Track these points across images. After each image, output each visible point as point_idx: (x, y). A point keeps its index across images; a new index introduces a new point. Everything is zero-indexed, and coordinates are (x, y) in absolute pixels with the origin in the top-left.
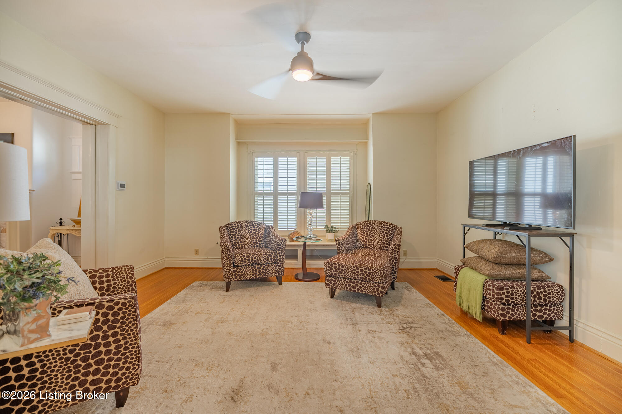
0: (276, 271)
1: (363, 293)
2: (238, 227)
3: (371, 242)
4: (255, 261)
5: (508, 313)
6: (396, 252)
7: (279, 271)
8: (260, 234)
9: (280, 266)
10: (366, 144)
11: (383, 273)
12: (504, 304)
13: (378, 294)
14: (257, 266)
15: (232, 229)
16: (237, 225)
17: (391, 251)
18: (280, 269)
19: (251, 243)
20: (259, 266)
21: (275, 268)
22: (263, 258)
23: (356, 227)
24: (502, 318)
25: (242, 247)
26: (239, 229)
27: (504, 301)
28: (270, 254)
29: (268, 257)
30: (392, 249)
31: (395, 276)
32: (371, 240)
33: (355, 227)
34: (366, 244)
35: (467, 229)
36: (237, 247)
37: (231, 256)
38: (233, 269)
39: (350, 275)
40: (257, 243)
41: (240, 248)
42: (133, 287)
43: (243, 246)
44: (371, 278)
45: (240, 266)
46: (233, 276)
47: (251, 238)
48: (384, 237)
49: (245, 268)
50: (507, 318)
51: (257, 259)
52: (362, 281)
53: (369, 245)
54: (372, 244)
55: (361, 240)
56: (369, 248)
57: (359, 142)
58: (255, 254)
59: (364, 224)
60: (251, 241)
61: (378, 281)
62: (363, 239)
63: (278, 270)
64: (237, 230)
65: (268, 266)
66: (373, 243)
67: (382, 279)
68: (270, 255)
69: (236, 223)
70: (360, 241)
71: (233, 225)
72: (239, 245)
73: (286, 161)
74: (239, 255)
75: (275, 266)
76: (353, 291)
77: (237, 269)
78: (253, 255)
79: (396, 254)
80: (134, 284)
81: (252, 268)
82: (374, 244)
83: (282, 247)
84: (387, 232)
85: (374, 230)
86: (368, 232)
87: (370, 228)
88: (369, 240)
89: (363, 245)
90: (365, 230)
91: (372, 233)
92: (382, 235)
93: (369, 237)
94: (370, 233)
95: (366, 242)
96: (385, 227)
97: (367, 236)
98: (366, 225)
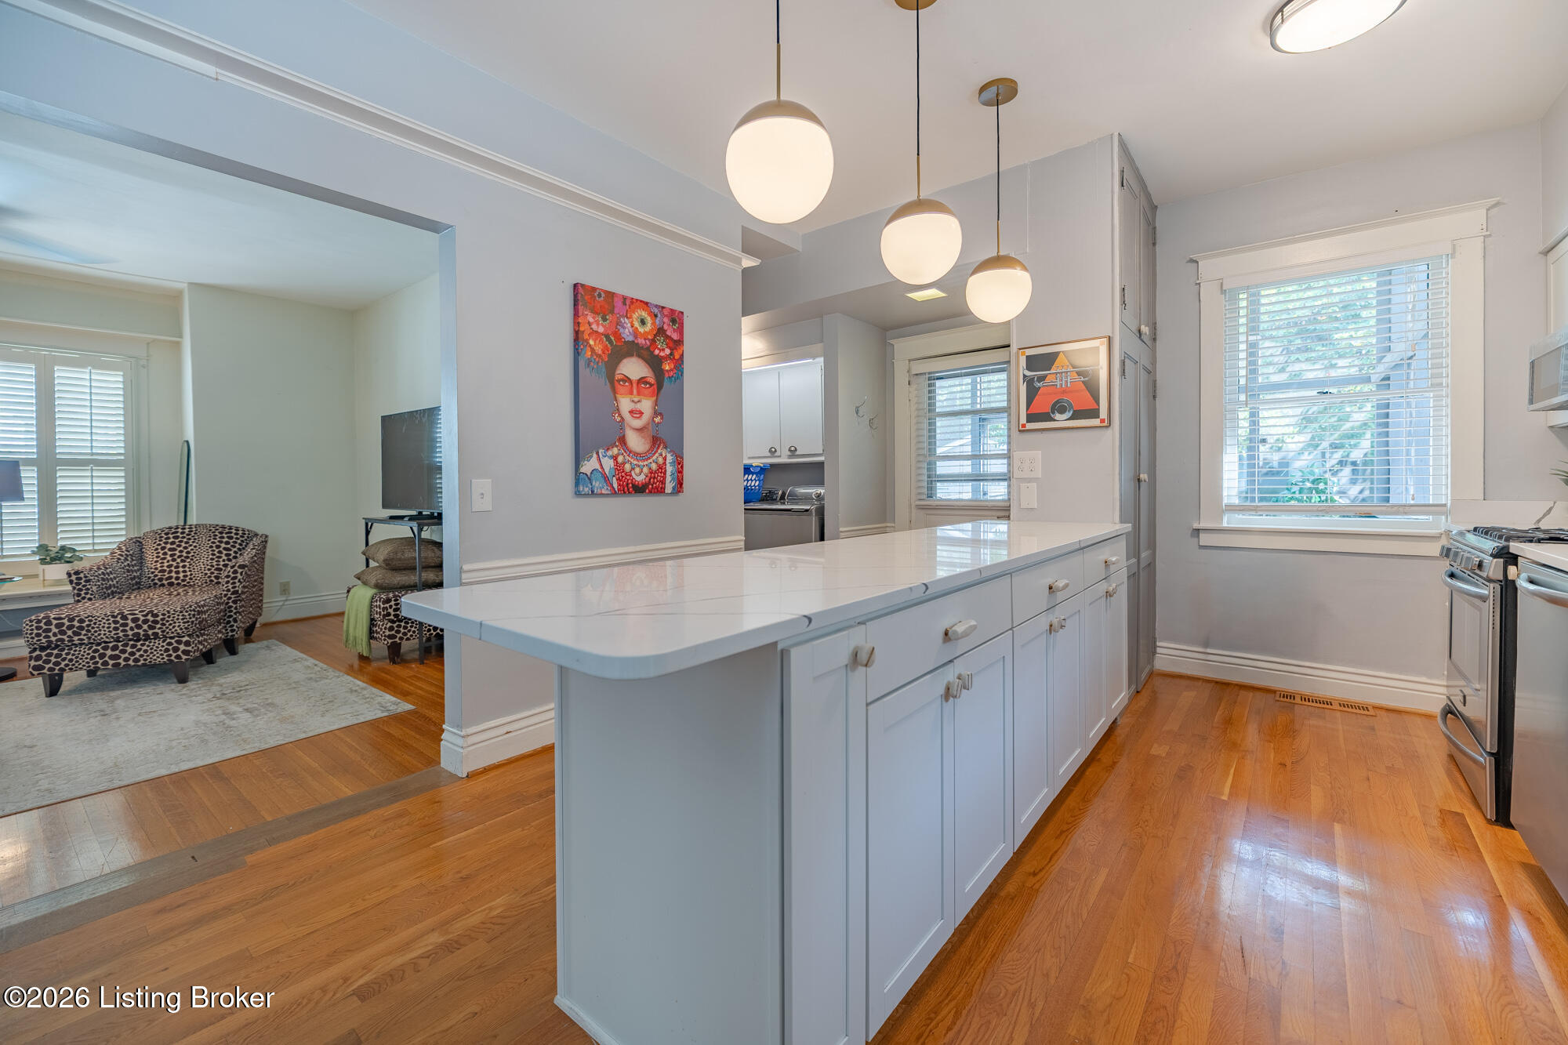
1: (139, 664)
3: (184, 572)
5: (398, 632)
6: (236, 581)
10: (177, 346)
11: (188, 617)
12: (393, 622)
13: (178, 657)
17: (226, 579)
23: (141, 543)
24: (390, 641)
27: (392, 617)
30: (228, 576)
31: (235, 628)
32: (184, 566)
33: (139, 542)
34: (170, 578)
35: (370, 524)
39: (104, 634)
44: (159, 631)
48: (220, 557)
50: (397, 640)
52: (138, 640)
53: (177, 578)
54: (185, 576)
55: (156, 569)
56: (178, 584)
57: (154, 340)
59: (167, 534)
61: (178, 633)
62: (162, 567)
66: (189, 573)
67: (186, 628)
70: (153, 573)
76: (113, 665)
79: (238, 584)
82: (192, 575)
84: (229, 546)
85: (195, 544)
86: (175, 550)
87: (181, 542)
88: (177, 567)
89: (160, 580)
90: (169, 546)
91: (188, 553)
92: (215, 552)
93: (179, 560)
94: (181, 551)
95: (170, 572)
96: (223, 538)
97: (174, 560)
98: (171, 536)
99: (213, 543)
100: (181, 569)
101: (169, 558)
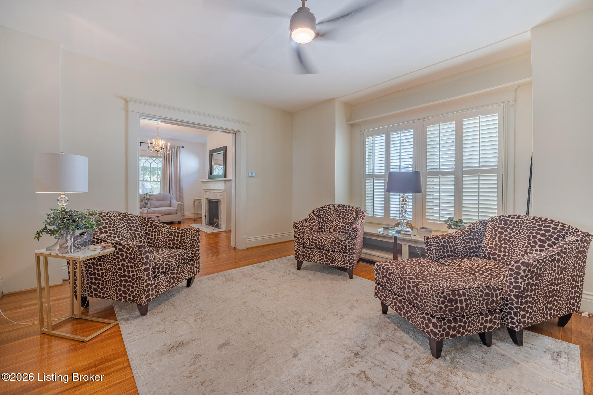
0: (344, 261)
2: (348, 211)
3: (505, 252)
4: (321, 245)
7: (347, 263)
8: (349, 220)
9: (349, 257)
14: (324, 252)
15: (342, 211)
16: (348, 209)
18: (349, 261)
19: (336, 228)
20: (326, 252)
21: (344, 258)
22: (330, 244)
23: (485, 224)
25: (327, 231)
26: (348, 213)
28: (339, 241)
29: (335, 245)
32: (505, 248)
34: (495, 254)
36: (323, 230)
37: (300, 237)
38: (302, 250)
40: (343, 229)
41: (325, 231)
42: (194, 244)
43: (328, 229)
45: (309, 248)
46: (302, 256)
47: (337, 223)
48: (535, 247)
49: (312, 251)
51: (323, 244)
52: (409, 304)
53: (499, 256)
54: (505, 256)
55: (488, 245)
58: (323, 239)
59: (501, 221)
60: (337, 226)
62: (491, 244)
63: (347, 261)
64: (347, 214)
65: (336, 254)
66: (507, 254)
68: (338, 243)
69: (348, 207)
70: (485, 247)
71: (345, 208)
72: (324, 229)
73: (399, 135)
74: (308, 237)
75: (343, 255)
77: (306, 250)
78: (321, 240)
80: (195, 242)
81: (319, 252)
82: (509, 256)
83: (352, 236)
84: (544, 238)
85: (517, 232)
86: (502, 233)
87: (508, 228)
88: (501, 247)
89: (489, 253)
90: (499, 230)
91: (511, 237)
92: (531, 242)
93: (503, 242)
94: (506, 235)
95: (496, 249)
96: (541, 230)
97: (500, 241)
98: (503, 222)
99: (531, 233)
100: (502, 249)
101: (497, 239)
